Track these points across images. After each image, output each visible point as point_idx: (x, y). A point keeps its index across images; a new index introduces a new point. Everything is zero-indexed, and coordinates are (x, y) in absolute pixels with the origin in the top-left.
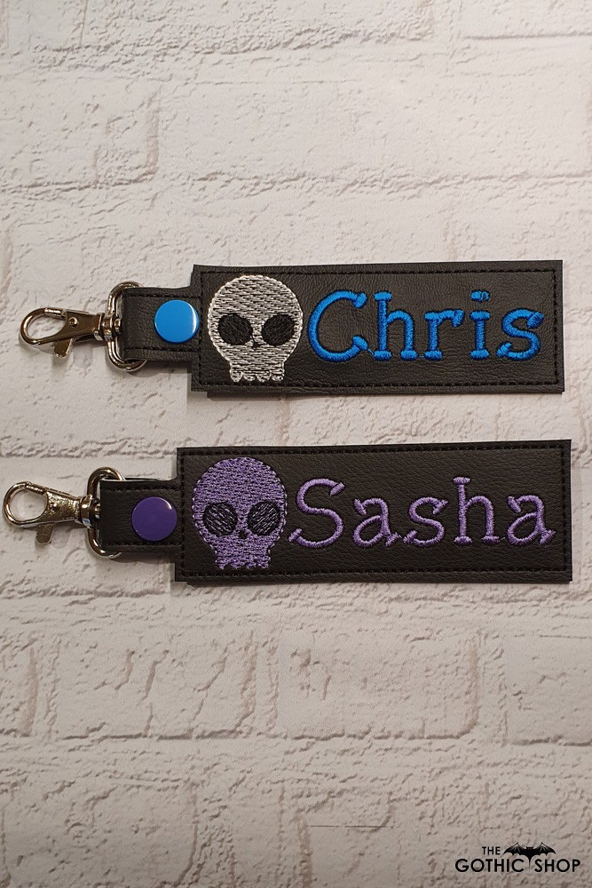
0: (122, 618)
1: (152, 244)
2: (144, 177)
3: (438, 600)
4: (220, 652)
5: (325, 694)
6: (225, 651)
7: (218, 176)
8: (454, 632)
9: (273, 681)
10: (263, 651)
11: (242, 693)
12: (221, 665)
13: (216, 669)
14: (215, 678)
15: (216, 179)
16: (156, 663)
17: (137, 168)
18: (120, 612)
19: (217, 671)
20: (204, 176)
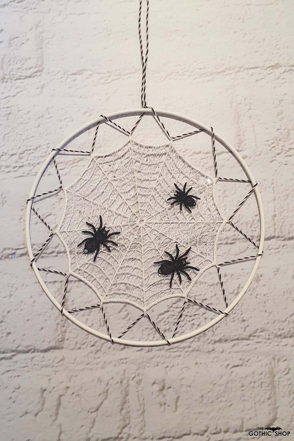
0: (36, 366)
1: (42, 117)
2: (35, 74)
3: (246, 339)
4: (104, 385)
5: (176, 408)
6: (107, 384)
7: (84, 72)
8: (258, 360)
9: (141, 401)
10: (133, 383)
11: (120, 412)
12: (105, 394)
13: (102, 397)
14: (102, 403)
15: (82, 73)
16: (61, 396)
17: (30, 68)
18: (34, 362)
19: (103, 398)
20: (75, 72)
